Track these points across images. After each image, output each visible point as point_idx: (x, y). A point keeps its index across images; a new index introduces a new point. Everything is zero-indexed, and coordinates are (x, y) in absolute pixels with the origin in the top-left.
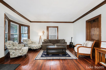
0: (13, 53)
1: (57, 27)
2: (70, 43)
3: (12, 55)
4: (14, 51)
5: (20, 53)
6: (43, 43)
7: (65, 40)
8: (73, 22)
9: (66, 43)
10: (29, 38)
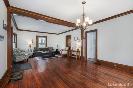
0: (19, 58)
1: (46, 37)
2: (56, 50)
3: (18, 59)
4: (20, 56)
5: (24, 58)
6: (34, 51)
7: (53, 48)
8: (58, 34)
9: (54, 50)
10: (16, 47)
